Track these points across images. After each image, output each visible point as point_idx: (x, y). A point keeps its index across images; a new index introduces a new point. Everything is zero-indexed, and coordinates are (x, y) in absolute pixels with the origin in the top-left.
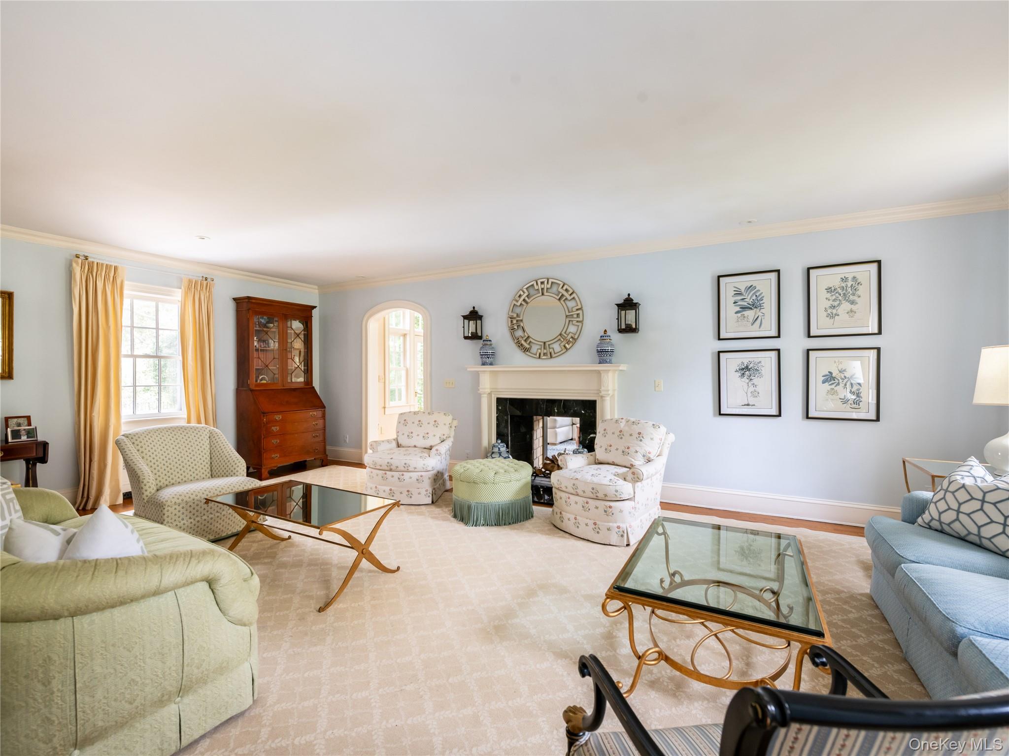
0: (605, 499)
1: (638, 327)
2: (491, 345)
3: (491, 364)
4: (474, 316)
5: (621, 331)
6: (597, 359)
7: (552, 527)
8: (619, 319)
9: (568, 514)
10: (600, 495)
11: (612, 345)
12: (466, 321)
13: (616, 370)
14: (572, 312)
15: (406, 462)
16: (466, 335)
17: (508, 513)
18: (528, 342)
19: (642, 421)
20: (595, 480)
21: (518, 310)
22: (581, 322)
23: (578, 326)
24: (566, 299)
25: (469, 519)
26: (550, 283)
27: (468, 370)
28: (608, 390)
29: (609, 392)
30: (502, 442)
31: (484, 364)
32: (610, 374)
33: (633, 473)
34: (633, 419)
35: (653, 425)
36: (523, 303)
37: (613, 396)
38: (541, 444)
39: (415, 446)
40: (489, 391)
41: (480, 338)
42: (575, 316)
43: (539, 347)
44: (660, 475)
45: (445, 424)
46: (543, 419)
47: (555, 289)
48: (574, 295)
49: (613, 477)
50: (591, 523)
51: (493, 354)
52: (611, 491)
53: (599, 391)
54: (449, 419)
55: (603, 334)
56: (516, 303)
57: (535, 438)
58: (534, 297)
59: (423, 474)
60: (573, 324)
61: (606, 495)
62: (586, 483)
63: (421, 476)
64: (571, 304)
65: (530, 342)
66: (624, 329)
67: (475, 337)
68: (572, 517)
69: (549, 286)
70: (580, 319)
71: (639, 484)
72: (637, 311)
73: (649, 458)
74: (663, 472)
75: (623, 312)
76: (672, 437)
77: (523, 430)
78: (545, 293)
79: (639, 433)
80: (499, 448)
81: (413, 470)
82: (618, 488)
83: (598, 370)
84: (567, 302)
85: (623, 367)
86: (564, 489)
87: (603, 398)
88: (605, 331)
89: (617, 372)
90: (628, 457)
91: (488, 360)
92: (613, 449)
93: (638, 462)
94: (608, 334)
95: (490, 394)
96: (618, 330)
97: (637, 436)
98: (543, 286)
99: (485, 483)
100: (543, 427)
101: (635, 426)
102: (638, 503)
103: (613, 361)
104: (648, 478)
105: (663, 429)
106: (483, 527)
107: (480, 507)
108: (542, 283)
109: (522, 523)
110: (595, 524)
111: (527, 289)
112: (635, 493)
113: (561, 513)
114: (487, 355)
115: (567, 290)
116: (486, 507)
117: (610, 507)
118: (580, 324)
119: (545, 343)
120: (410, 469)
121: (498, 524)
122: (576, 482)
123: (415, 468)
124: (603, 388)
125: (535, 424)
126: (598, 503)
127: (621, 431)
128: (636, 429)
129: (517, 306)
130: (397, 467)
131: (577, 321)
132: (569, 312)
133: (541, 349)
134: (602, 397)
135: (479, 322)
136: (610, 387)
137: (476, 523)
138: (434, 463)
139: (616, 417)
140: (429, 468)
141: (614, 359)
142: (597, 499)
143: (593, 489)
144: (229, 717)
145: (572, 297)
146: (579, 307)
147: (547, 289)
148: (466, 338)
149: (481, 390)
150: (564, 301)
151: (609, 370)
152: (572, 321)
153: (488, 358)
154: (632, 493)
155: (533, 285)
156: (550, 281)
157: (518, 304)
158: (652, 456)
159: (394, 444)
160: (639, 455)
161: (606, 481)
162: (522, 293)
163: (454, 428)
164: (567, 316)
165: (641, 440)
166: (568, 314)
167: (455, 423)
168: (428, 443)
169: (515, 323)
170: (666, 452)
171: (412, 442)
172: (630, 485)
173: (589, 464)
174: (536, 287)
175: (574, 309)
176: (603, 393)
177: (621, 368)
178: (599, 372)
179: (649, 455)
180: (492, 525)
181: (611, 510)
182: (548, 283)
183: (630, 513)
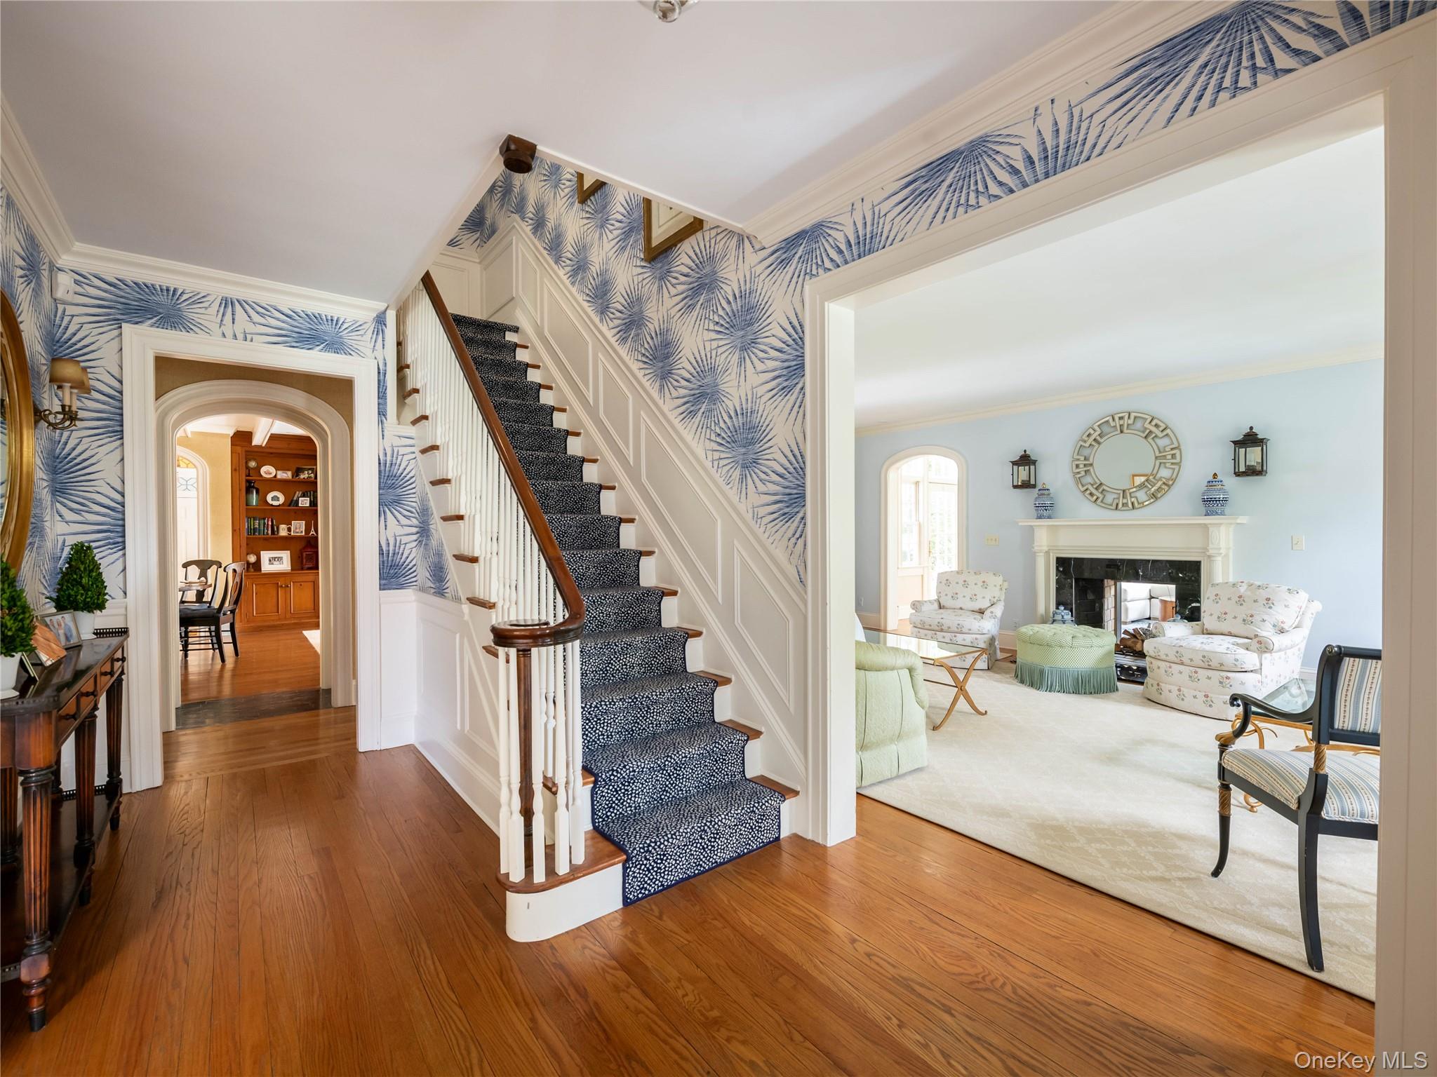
0: (1221, 668)
1: (1265, 468)
2: (1049, 494)
3: (1049, 517)
4: (1025, 460)
5: (1238, 474)
6: (1203, 510)
7: (1146, 700)
8: (1236, 460)
9: (1167, 686)
10: (1214, 664)
11: (1225, 492)
12: (1015, 467)
13: (1231, 524)
14: (1165, 451)
15: (959, 622)
16: (1015, 484)
17: (1089, 681)
18: (1100, 490)
19: (1272, 585)
20: (1207, 647)
21: (1086, 452)
22: (1179, 464)
23: (1174, 469)
24: (1156, 436)
25: (1041, 684)
26: (1132, 417)
27: (1020, 524)
28: (1220, 549)
29: (1221, 551)
30: (1065, 609)
31: (1040, 517)
32: (1223, 529)
33: (1260, 642)
34: (1258, 583)
35: (1289, 590)
36: (1093, 443)
37: (1226, 556)
38: (1113, 617)
39: (961, 609)
40: (1046, 549)
41: (1034, 486)
42: (1171, 456)
43: (1116, 496)
44: (1299, 650)
45: (995, 586)
46: (1115, 585)
47: (1139, 424)
48: (1168, 431)
49: (1231, 646)
50: (1201, 695)
51: (1052, 505)
52: (1229, 660)
53: (1205, 549)
54: (999, 580)
55: (1211, 478)
56: (1084, 444)
57: (1106, 607)
58: (1109, 436)
59: (978, 636)
60: (1166, 467)
61: (1222, 665)
62: (1194, 650)
63: (976, 639)
64: (1163, 442)
65: (1103, 490)
66: (1243, 472)
67: (1026, 485)
68: (1174, 689)
69: (1131, 421)
70: (1178, 460)
71: (1267, 655)
72: (1265, 448)
73: (1283, 628)
74: (1303, 646)
75: (1242, 451)
76: (1317, 606)
77: (1091, 596)
78: (1125, 431)
79: (1268, 599)
80: (1063, 616)
81: (967, 631)
82: (1237, 657)
83: (1205, 524)
84: (1157, 440)
85: (1242, 520)
86: (1163, 657)
87: (1212, 559)
88: (1215, 474)
89: (1233, 526)
90: (1252, 627)
91: (1045, 513)
92: (1229, 617)
93: (1267, 632)
94: (1219, 478)
95: (1047, 553)
96: (1235, 473)
97: (1265, 602)
98: (1121, 422)
99: (1061, 647)
100: (1115, 596)
101: (1261, 590)
102: (1266, 677)
103: (1226, 512)
104: (1280, 650)
105: (1304, 595)
106: (1059, 694)
107: (1054, 672)
108: (1121, 418)
109: (1105, 694)
110: (1206, 696)
111: (1099, 426)
112: (1261, 665)
113: (1158, 685)
114: (1045, 508)
115: (1157, 426)
116: (1062, 674)
117: (1228, 678)
118: (1176, 467)
119: (1124, 491)
120: (964, 630)
121: (1076, 692)
122: (1179, 649)
123: (970, 630)
124: (1211, 546)
125: (1107, 590)
126: (1210, 673)
127: (1240, 597)
128: (1263, 594)
129: (1084, 447)
130: (949, 628)
131: (1172, 464)
132: (1160, 452)
133: (1118, 498)
134: (1209, 557)
135: (1032, 467)
136: (1223, 545)
137: (1051, 688)
138: (989, 626)
139: (1231, 580)
140: (985, 631)
141: (1227, 509)
142: (1209, 668)
143: (1204, 657)
144: (917, 767)
145: (1165, 433)
146: (1176, 445)
147: (1128, 425)
148: (1015, 487)
149: (1036, 548)
150: (1153, 438)
151: (1221, 524)
152: (1165, 463)
153: (1045, 509)
154: (1258, 664)
155: (1107, 421)
156: (1133, 415)
157: (1087, 445)
158: (1286, 627)
159: (936, 605)
160: (1268, 626)
161: (1222, 649)
162: (1092, 432)
163: (1004, 590)
164: (1156, 458)
165: (1270, 608)
166: (1157, 454)
167: (1006, 585)
168: (977, 606)
169: (1083, 467)
170: (1308, 623)
171: (958, 604)
172: (1255, 656)
173: (1194, 634)
174: (1112, 424)
175: (1167, 449)
176: (1211, 552)
177: (1239, 521)
178: (1205, 527)
179: (1282, 625)
180: (1069, 693)
181: (1228, 681)
182: (1129, 418)
183: (1255, 686)
